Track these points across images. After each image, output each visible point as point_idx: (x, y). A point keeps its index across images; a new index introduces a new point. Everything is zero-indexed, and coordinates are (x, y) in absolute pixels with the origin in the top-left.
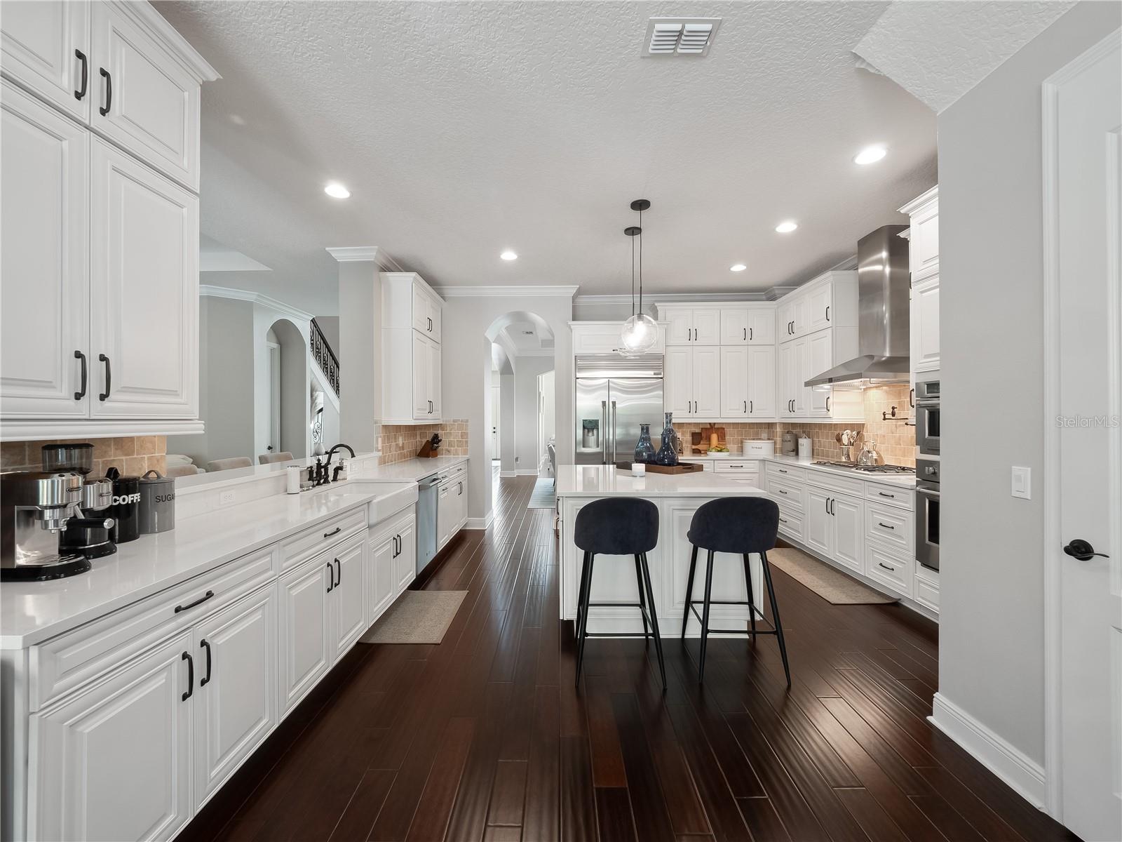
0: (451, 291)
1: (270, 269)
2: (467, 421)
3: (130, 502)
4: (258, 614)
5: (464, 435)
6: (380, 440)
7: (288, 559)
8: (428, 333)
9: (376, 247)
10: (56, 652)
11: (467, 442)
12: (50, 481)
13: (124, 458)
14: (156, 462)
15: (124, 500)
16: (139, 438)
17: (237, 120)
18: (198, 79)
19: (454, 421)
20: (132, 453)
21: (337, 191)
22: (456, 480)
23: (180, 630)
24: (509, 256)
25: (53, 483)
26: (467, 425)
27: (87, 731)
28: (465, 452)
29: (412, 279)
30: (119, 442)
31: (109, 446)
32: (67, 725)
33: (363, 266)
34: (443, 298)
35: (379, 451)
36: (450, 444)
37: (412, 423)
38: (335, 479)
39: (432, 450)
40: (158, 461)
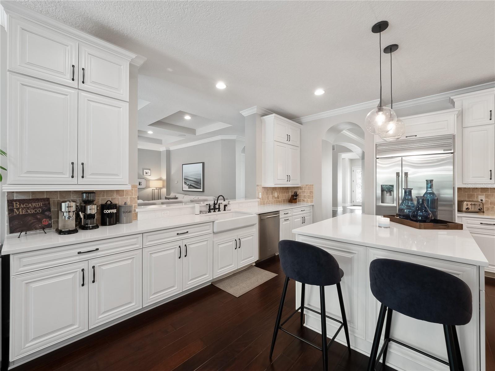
0: (304, 120)
1: (231, 125)
2: (313, 185)
3: (110, 212)
4: (129, 261)
5: (311, 192)
6: (260, 194)
7: (149, 241)
8: (288, 142)
9: (256, 106)
10: (20, 258)
11: (312, 196)
12: (64, 203)
13: (120, 197)
14: (133, 199)
15: (108, 211)
16: (126, 190)
17: (170, 70)
18: (128, 59)
19: (306, 185)
20: (123, 196)
21: (221, 86)
22: (301, 215)
23: (80, 260)
24: (319, 92)
25: (65, 204)
26: (313, 188)
27: (34, 286)
28: (312, 202)
29: (274, 117)
30: (118, 191)
31: (114, 193)
32: (24, 283)
33: (253, 116)
34: (301, 123)
35: (259, 198)
36: (305, 197)
37: (273, 186)
38: (225, 210)
39: (294, 199)
40: (134, 199)
